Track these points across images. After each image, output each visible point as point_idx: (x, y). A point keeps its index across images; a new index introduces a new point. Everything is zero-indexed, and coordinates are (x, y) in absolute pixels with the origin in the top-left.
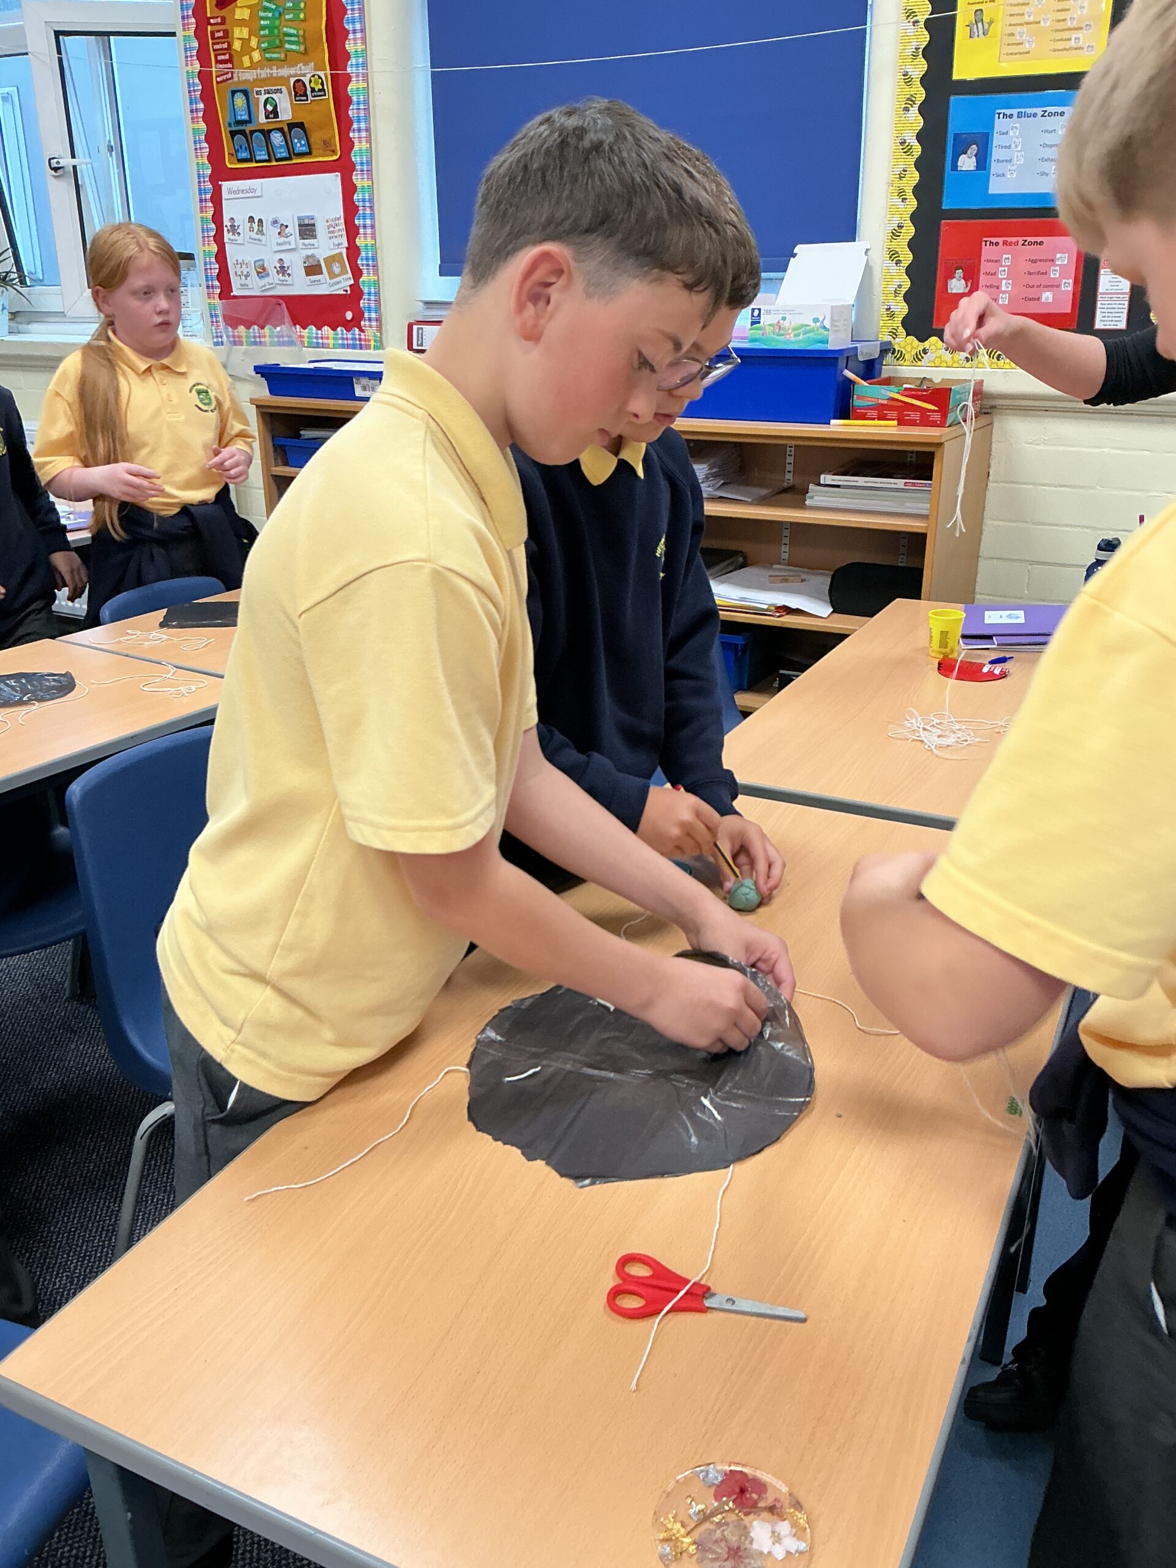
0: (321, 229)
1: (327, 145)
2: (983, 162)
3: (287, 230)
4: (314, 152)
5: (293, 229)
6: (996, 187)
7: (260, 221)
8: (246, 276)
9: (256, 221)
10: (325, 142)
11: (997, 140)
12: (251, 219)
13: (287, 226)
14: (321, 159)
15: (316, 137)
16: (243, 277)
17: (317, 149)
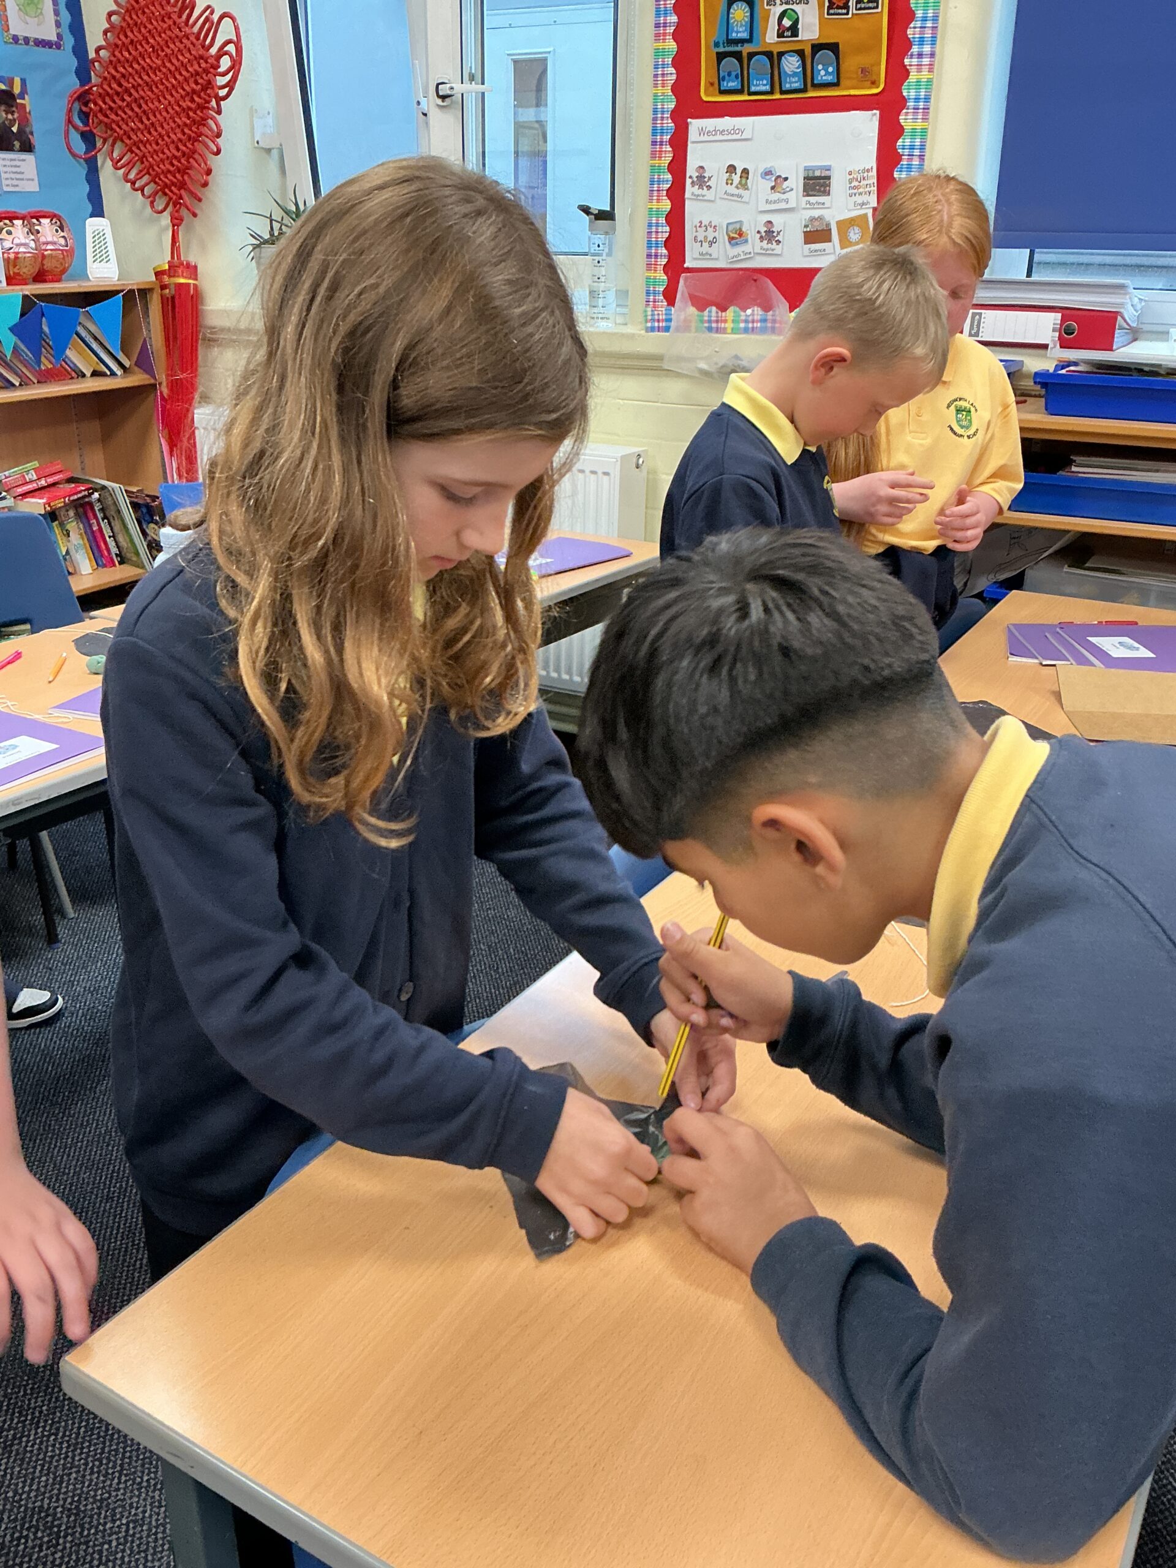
0: (838, 184)
1: (866, 75)
3: (786, 184)
4: (843, 82)
5: (796, 182)
7: (745, 171)
8: (711, 243)
9: (739, 171)
10: (863, 71)
12: (732, 169)
13: (786, 179)
14: (853, 92)
15: (850, 64)
16: (706, 245)
17: (850, 78)
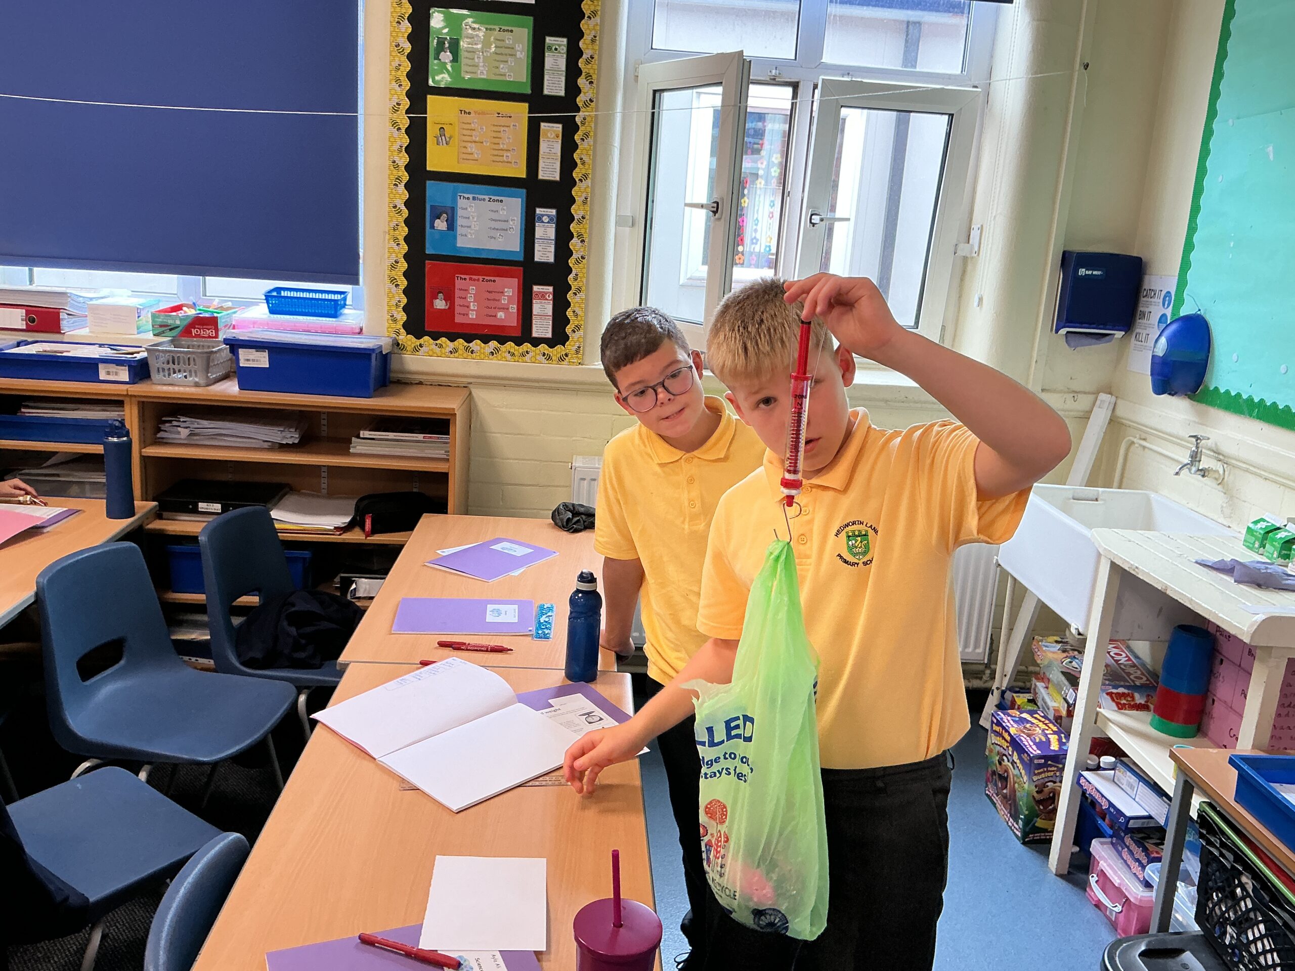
2: (451, 225)
6: (461, 243)
11: (460, 212)
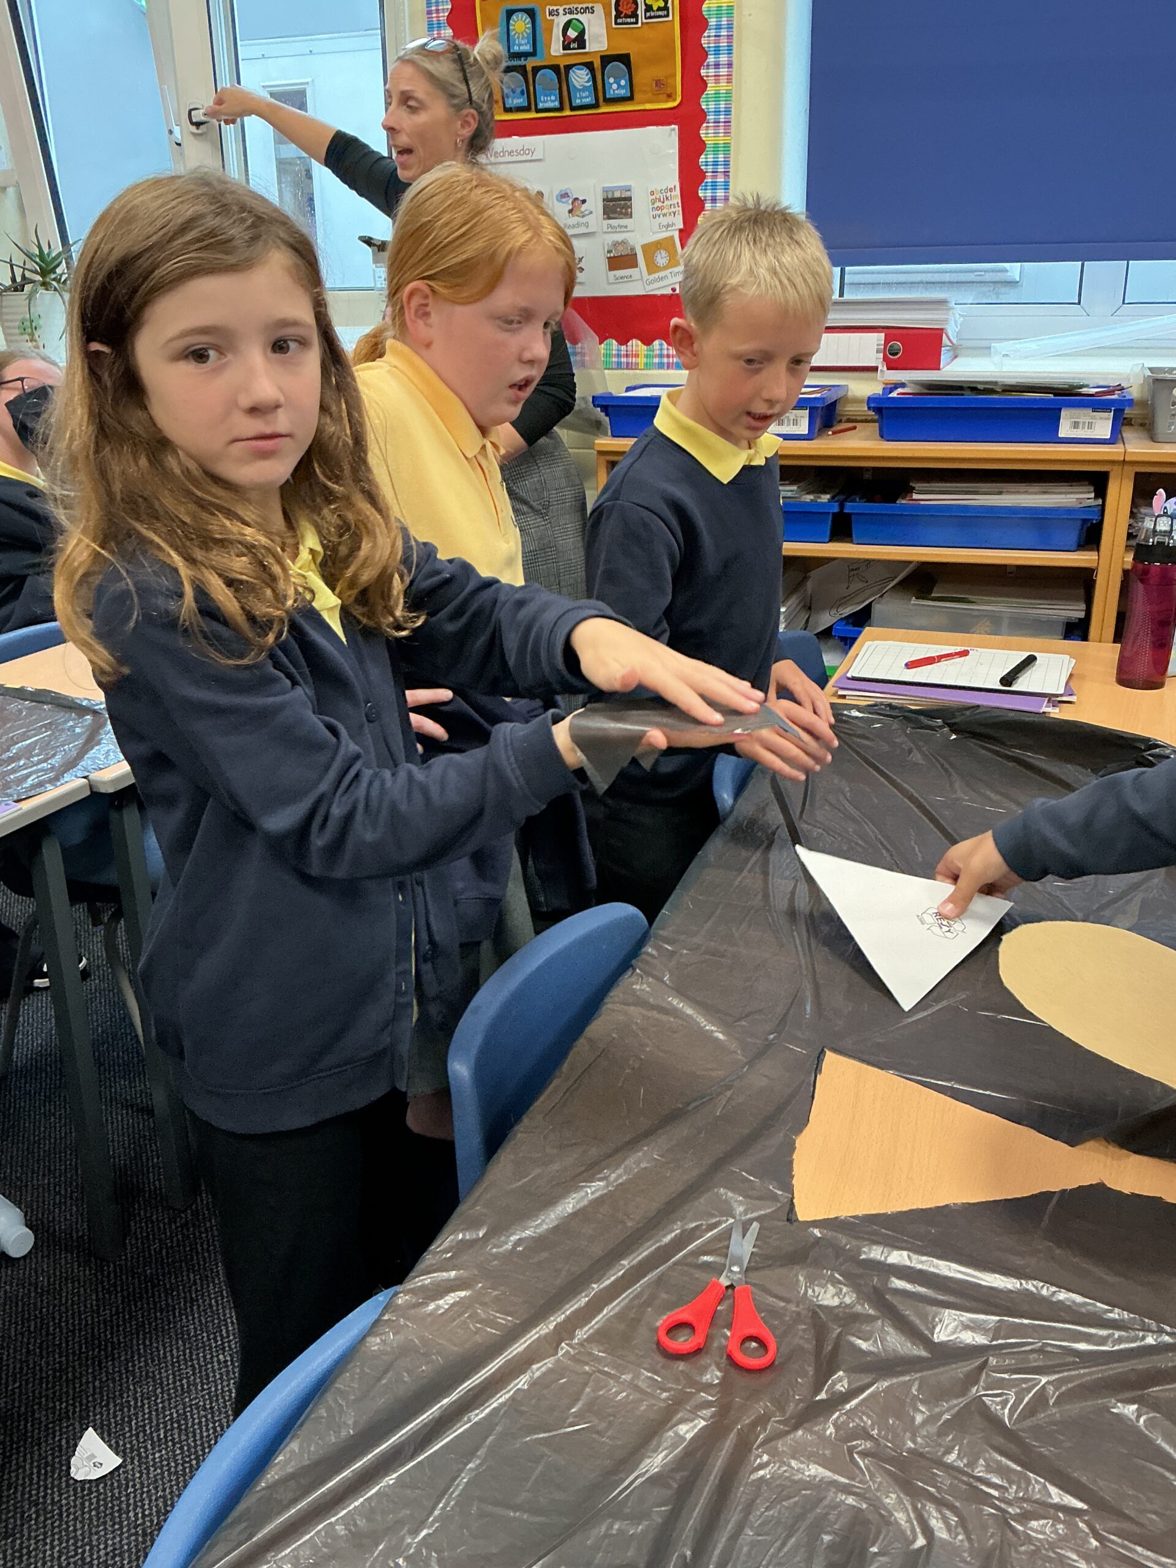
0: (640, 205)
1: (661, 87)
4: (637, 96)
5: (595, 205)
10: (658, 83)
13: (584, 201)
14: (648, 106)
15: (644, 76)
17: (645, 92)
